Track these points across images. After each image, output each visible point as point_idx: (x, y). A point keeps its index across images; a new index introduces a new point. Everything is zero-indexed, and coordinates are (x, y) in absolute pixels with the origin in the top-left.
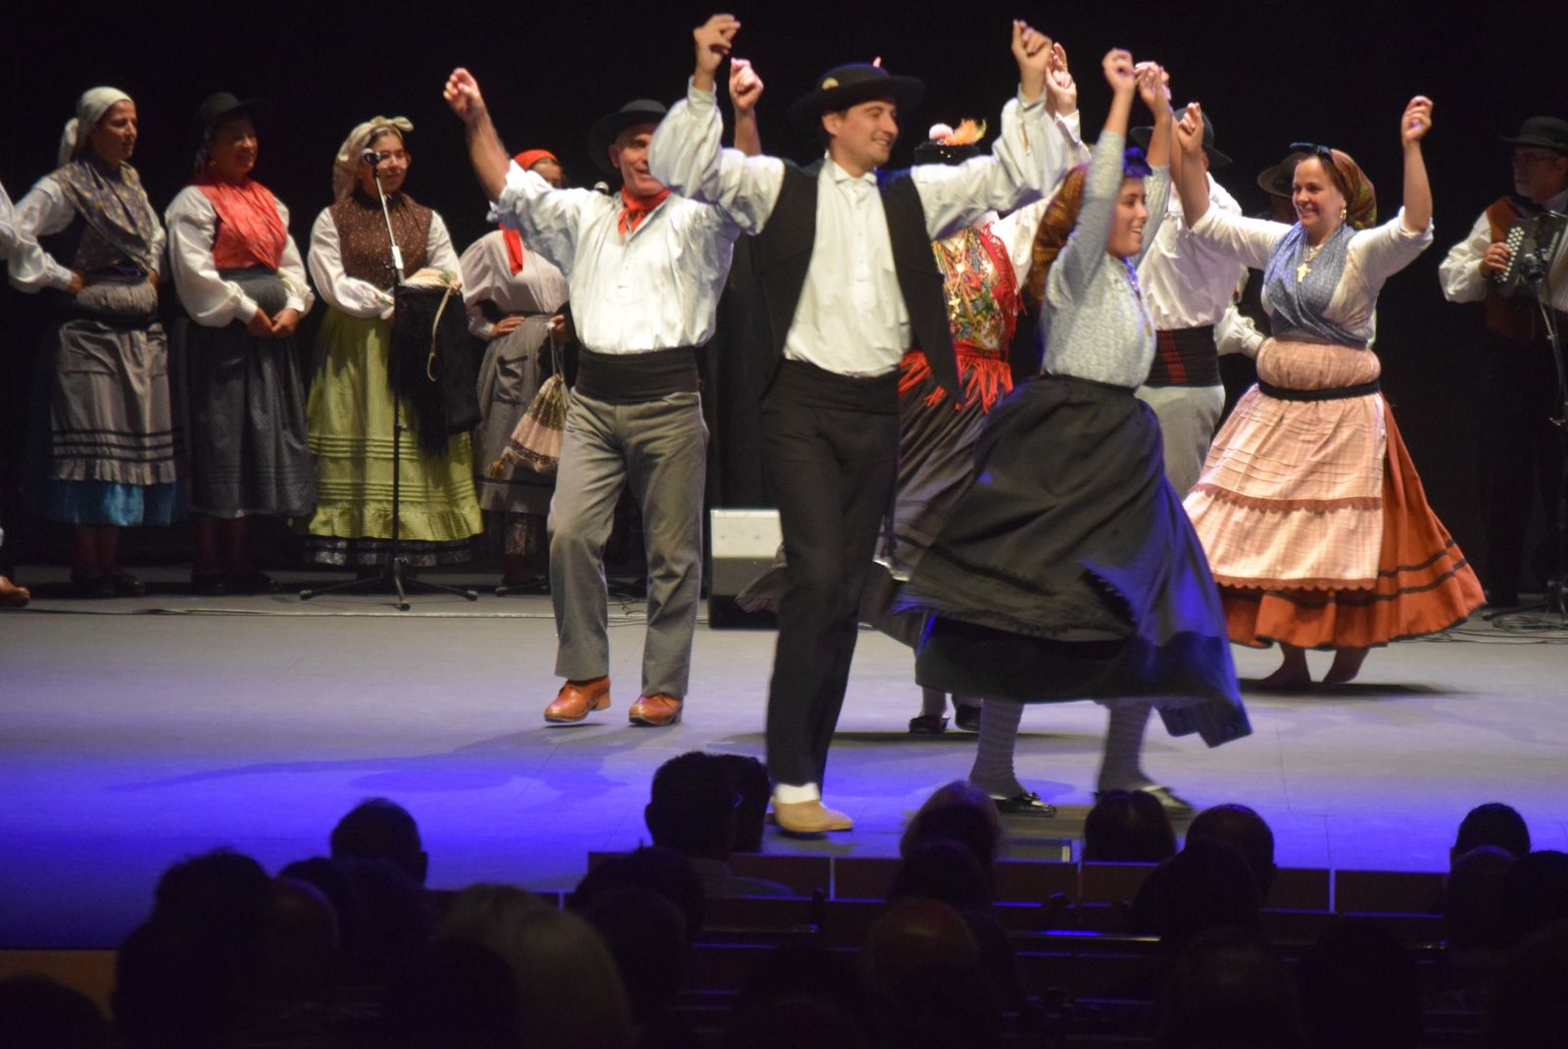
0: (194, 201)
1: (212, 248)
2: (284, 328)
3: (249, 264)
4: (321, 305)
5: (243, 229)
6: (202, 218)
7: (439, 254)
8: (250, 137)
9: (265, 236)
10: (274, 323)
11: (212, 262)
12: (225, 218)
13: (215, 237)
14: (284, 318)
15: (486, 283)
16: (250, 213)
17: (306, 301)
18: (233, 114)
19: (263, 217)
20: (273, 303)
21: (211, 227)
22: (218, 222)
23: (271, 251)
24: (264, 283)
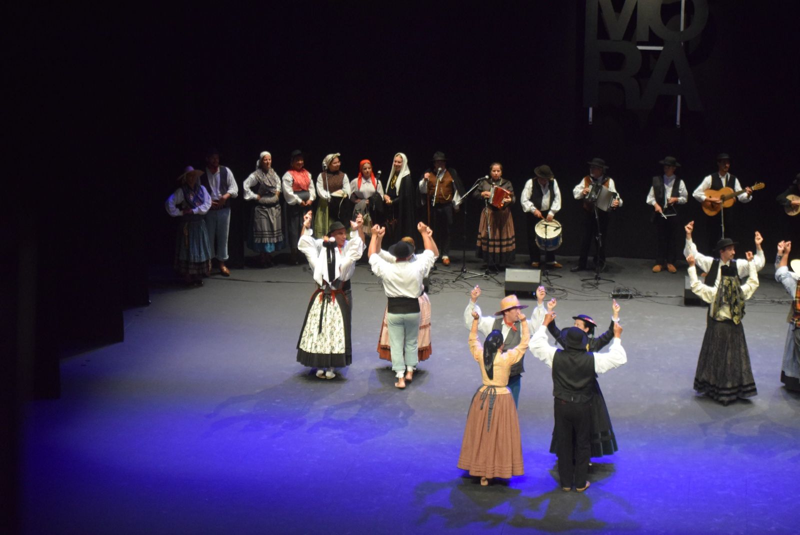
0: (288, 176)
1: (292, 186)
2: (308, 205)
3: (300, 190)
4: (318, 197)
5: (299, 182)
6: (290, 180)
7: (345, 184)
8: (301, 160)
9: (304, 183)
10: (306, 203)
11: (292, 190)
12: (295, 180)
13: (293, 184)
14: (309, 202)
15: (354, 191)
16: (301, 178)
17: (314, 198)
18: (299, 155)
19: (304, 179)
20: (305, 199)
21: (292, 182)
22: (293, 181)
23: (305, 187)
24: (304, 194)
